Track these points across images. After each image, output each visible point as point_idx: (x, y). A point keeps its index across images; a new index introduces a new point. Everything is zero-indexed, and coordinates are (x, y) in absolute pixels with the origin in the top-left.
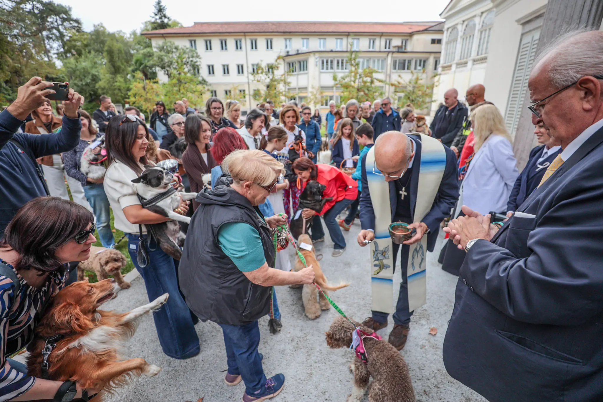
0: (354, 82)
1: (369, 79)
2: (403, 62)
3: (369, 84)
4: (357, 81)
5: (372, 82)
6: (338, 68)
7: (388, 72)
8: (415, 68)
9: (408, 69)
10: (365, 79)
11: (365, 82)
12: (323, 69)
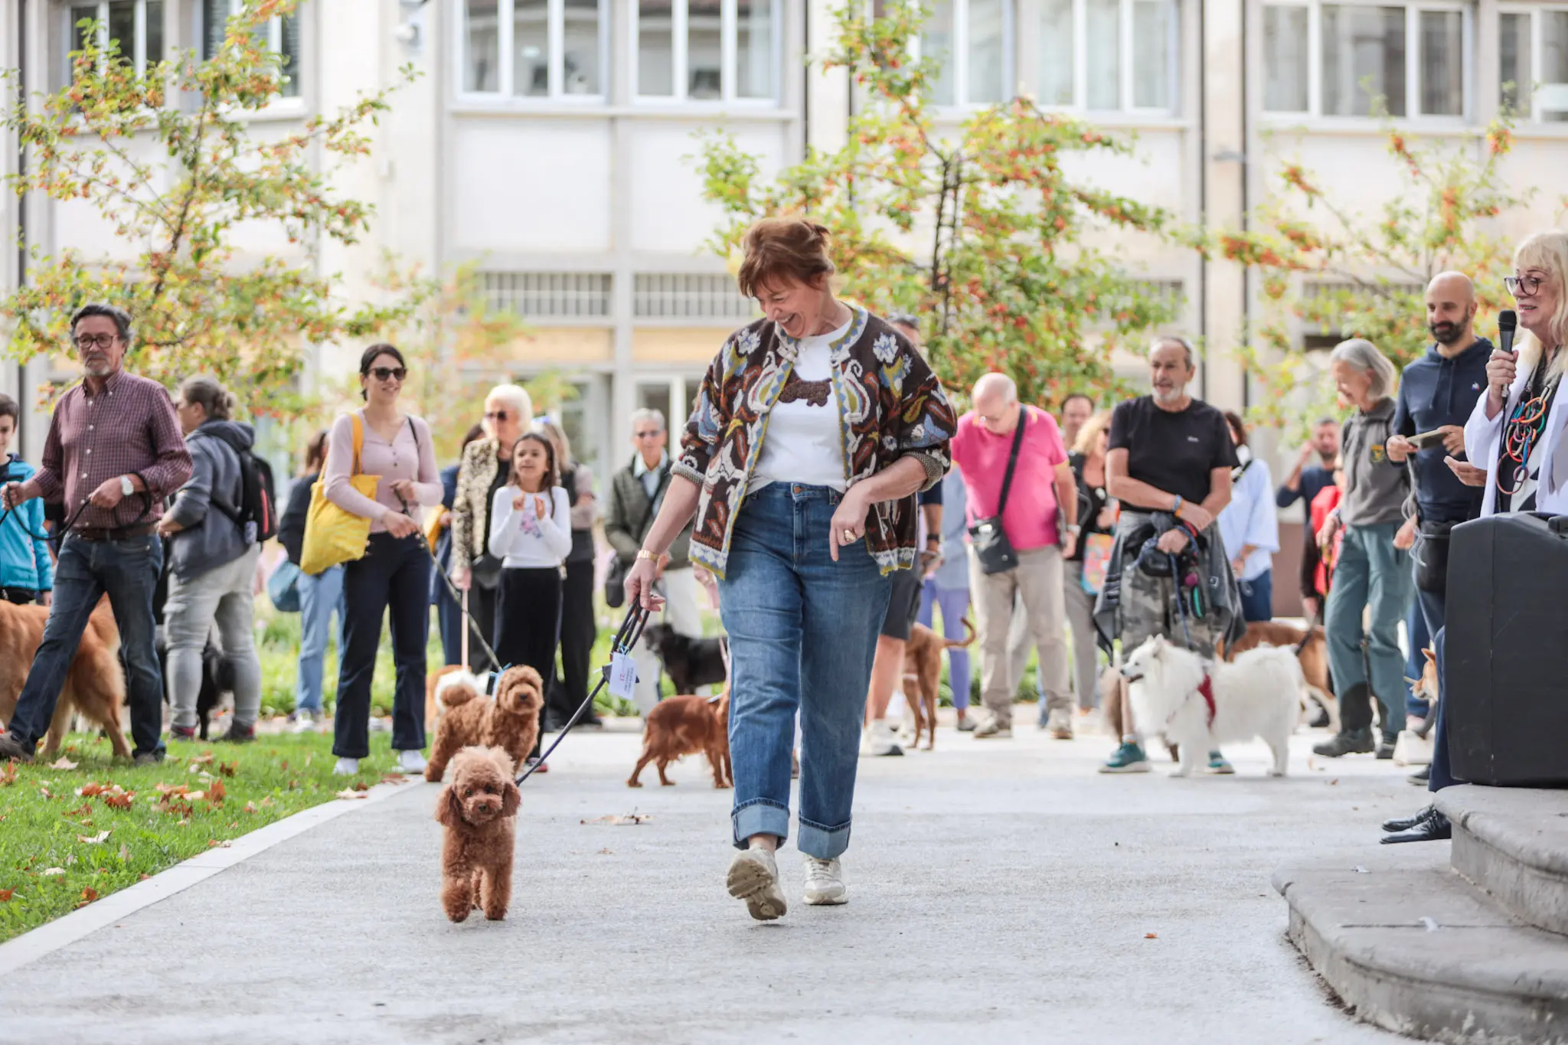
0: (902, 217)
1: (1029, 201)
2: (1378, 28)
3: (1030, 239)
4: (924, 213)
5: (1055, 222)
6: (656, 82)
7: (1224, 132)
8: (1510, 101)
9: (1434, 102)
10: (992, 198)
11: (997, 224)
12: (483, 74)
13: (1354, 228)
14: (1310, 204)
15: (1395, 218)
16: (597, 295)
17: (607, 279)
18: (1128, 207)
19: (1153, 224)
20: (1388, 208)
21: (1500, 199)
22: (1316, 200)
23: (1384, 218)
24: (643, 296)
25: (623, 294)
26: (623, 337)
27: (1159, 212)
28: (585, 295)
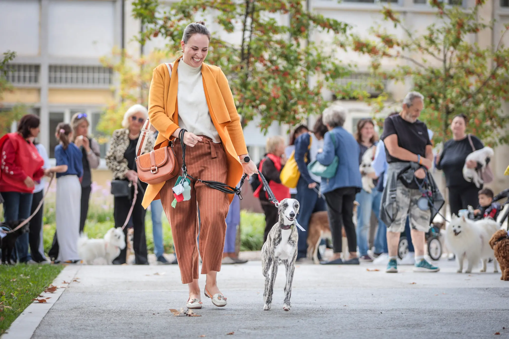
5: (301, 29)
13: (414, 38)
14: (395, 26)
15: (432, 34)
16: (33, 74)
17: (37, 68)
18: (332, 22)
19: (343, 31)
20: (429, 29)
21: (480, 25)
22: (398, 25)
23: (427, 33)
24: (53, 75)
25: (44, 73)
26: (44, 92)
27: (346, 25)
28: (27, 74)
